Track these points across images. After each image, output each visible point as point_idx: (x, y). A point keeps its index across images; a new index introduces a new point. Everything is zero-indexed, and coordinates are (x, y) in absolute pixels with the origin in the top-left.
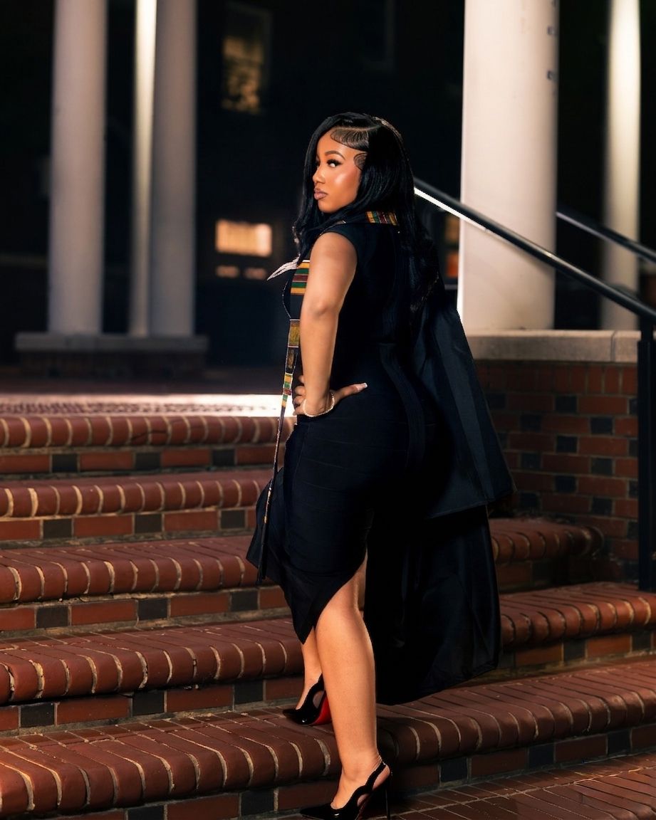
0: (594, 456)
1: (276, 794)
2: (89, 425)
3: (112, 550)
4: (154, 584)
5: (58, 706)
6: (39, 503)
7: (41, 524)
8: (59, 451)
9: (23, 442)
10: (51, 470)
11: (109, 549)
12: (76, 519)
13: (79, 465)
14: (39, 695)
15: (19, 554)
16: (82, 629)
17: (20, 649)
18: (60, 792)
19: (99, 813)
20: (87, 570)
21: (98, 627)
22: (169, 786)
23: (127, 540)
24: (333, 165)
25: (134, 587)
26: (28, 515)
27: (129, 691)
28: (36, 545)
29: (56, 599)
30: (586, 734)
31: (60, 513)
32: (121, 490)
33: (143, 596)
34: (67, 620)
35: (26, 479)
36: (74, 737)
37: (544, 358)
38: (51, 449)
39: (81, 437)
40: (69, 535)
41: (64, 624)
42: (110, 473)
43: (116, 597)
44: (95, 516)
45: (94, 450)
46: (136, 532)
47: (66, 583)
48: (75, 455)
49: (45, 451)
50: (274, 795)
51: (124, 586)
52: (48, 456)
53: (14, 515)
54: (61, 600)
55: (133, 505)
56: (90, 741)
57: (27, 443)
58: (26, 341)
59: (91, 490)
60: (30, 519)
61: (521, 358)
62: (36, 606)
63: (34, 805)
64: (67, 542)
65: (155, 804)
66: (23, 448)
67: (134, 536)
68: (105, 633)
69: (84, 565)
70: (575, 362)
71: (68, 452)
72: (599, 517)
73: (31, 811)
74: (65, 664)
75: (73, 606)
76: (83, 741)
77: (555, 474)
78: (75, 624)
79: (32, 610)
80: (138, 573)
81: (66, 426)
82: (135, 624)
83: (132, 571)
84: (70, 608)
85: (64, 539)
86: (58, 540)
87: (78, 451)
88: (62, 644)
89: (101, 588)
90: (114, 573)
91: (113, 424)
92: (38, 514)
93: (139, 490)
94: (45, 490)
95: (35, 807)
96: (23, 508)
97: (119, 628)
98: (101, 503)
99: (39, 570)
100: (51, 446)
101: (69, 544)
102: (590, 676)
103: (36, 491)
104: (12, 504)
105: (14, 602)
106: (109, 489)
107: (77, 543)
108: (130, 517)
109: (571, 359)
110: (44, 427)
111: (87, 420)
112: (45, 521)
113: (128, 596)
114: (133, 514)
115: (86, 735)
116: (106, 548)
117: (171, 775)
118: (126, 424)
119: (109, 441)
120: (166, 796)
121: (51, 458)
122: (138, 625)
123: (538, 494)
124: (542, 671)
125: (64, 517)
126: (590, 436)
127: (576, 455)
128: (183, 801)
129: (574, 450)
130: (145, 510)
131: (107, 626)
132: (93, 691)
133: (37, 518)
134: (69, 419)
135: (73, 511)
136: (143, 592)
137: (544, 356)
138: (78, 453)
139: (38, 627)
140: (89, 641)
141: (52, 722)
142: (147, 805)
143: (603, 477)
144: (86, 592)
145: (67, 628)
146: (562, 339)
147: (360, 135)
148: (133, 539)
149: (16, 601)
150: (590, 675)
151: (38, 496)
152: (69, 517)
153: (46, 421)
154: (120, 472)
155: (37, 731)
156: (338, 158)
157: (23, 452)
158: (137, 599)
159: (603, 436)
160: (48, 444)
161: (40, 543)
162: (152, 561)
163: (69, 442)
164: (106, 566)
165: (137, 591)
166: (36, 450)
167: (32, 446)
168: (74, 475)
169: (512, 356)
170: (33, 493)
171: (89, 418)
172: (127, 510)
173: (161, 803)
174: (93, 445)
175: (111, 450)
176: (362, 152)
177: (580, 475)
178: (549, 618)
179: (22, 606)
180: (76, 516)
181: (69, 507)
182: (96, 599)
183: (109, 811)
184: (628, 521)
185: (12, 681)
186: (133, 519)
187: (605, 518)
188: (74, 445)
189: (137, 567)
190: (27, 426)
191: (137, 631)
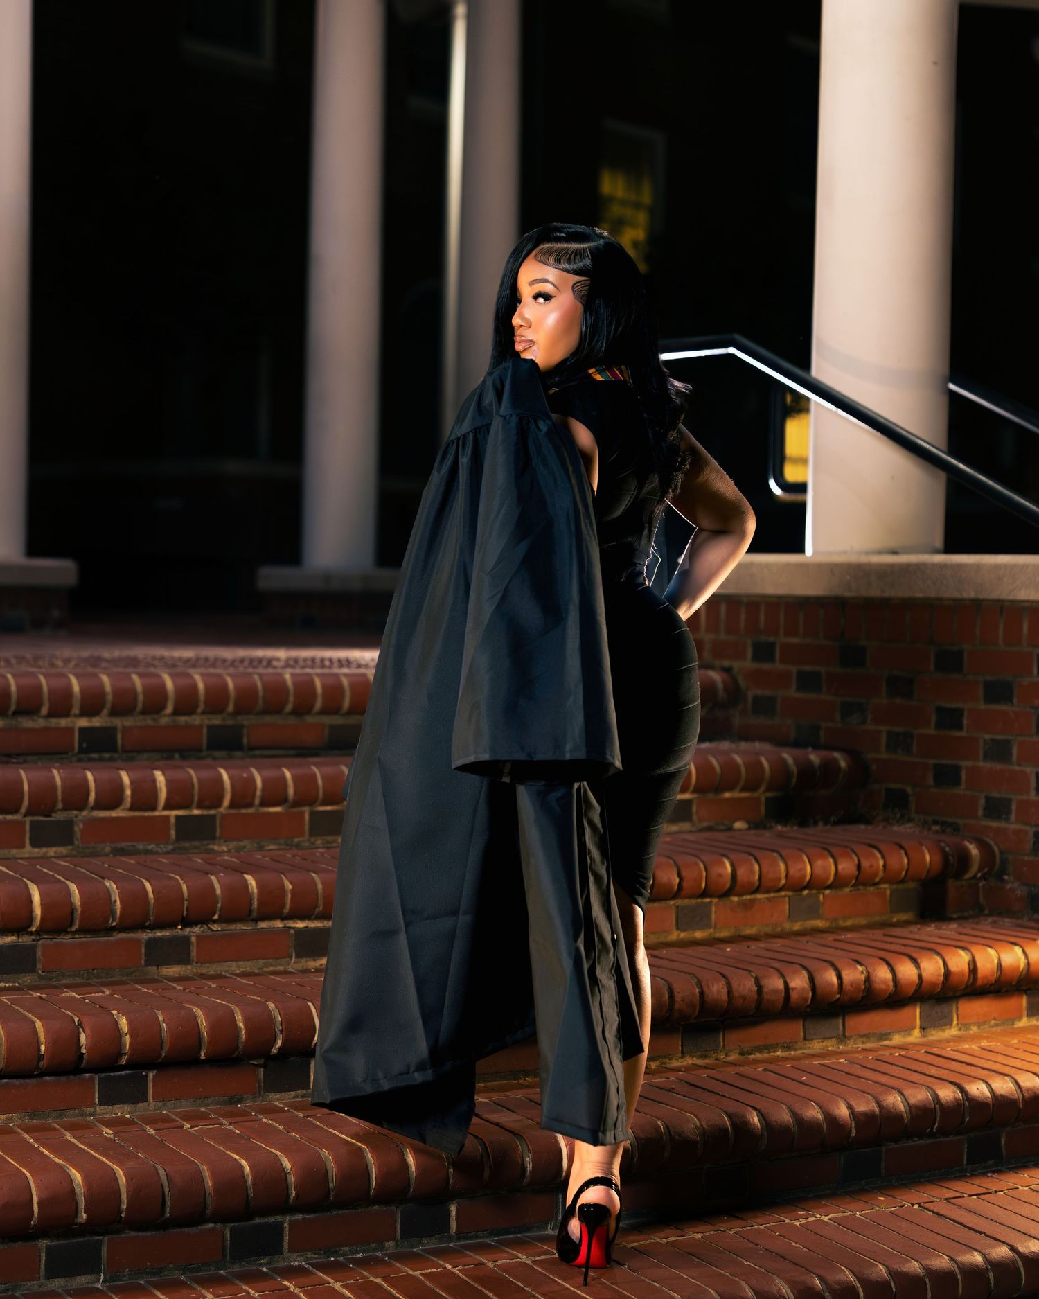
0: (987, 737)
1: (453, 1209)
2: (259, 684)
3: (267, 859)
4: (316, 906)
5: (154, 1076)
6: (169, 792)
7: (173, 820)
8: (217, 721)
9: (163, 707)
10: (204, 747)
11: (264, 857)
12: (224, 817)
13: (245, 740)
14: (124, 1061)
15: (133, 862)
16: (212, 969)
17: (112, 995)
18: (124, 1197)
19: (186, 1230)
20: (217, 886)
21: (235, 967)
22: (288, 1196)
23: (298, 846)
24: (541, 300)
25: (286, 910)
26: (154, 809)
27: (256, 1057)
28: (164, 850)
29: (173, 926)
30: (932, 1135)
31: (199, 807)
32: (288, 774)
33: (300, 925)
34: (189, 954)
35: (170, 758)
36: (173, 1121)
37: (919, 595)
38: (204, 717)
39: (247, 701)
40: (213, 838)
41: (185, 960)
42: (292, 752)
43: (263, 925)
44: (250, 811)
45: (268, 719)
46: (311, 835)
47: (186, 904)
48: (242, 727)
49: (196, 720)
50: (449, 1212)
51: (271, 908)
52: (200, 727)
53: (132, 808)
54: (180, 927)
55: (306, 798)
56: (192, 1127)
57: (169, 709)
58: (272, 577)
59: (245, 775)
60: (157, 813)
61: (886, 595)
62: (144, 936)
63: (84, 1216)
64: (211, 846)
65: (271, 1219)
66: (165, 715)
67: (309, 840)
68: (244, 975)
69: (213, 878)
70: (963, 600)
71: (230, 722)
72: (994, 824)
73: (81, 1224)
74: (161, 1018)
75: (198, 937)
76: (182, 1127)
77: (932, 761)
78: (201, 961)
79: (138, 941)
80: (291, 890)
81: (225, 686)
82: (289, 965)
83: (282, 887)
84: (193, 939)
85: (205, 842)
86: (196, 843)
87: (245, 720)
88: (175, 988)
89: (238, 910)
90: (256, 890)
91: (295, 684)
92: (168, 806)
93: (314, 776)
94: (178, 775)
95: (87, 1219)
96: (145, 798)
97: (265, 969)
98: (258, 793)
99: (147, 885)
100: (203, 713)
101: (213, 850)
102: (952, 1052)
103: (164, 774)
104: (128, 792)
105: (110, 930)
106: (270, 773)
107: (225, 849)
108: (302, 813)
109: (956, 595)
110: (194, 687)
111: (256, 678)
112: (177, 817)
113: (279, 924)
114: (306, 810)
115: (187, 1118)
116: (260, 857)
117: (292, 1179)
118: (312, 683)
119: (289, 707)
120: (287, 1209)
121: (205, 730)
122: (294, 964)
123: (909, 790)
124: (886, 1043)
125: (205, 812)
126: (982, 706)
127: (963, 734)
128: (312, 1216)
129: (960, 728)
130: (325, 803)
131: (247, 966)
132: (203, 1057)
133: (166, 813)
134: (230, 675)
135: (217, 804)
136: (302, 918)
137: (920, 591)
138: (246, 723)
139: (148, 963)
140: (214, 986)
141: (144, 1099)
142: (258, 1220)
143: (999, 766)
144: (216, 917)
145: (189, 967)
146: (943, 566)
147: (578, 254)
148: (307, 844)
149: (113, 929)
150: (951, 1050)
151: (167, 780)
152: (212, 812)
153: (198, 678)
154: (303, 751)
155: (123, 1111)
156: (548, 288)
157: (164, 721)
158: (293, 928)
159: (1002, 707)
160: (199, 710)
161: (170, 847)
162: (313, 875)
163: (231, 708)
164: (246, 881)
165: (293, 916)
166: (182, 719)
167: (176, 712)
168: (238, 754)
169: (875, 592)
170: (160, 777)
171: (260, 675)
172: (298, 803)
173: (279, 1218)
174: (265, 712)
175: (292, 720)
176: (583, 278)
177: (969, 763)
178: (894, 967)
179: (123, 935)
180: (222, 810)
181: (212, 797)
182: (233, 927)
183: (199, 1227)
184: (1034, 829)
185: (83, 1039)
186: (307, 817)
187: (1002, 824)
188: (238, 711)
189: (291, 883)
190: (169, 684)
191: (291, 973)
